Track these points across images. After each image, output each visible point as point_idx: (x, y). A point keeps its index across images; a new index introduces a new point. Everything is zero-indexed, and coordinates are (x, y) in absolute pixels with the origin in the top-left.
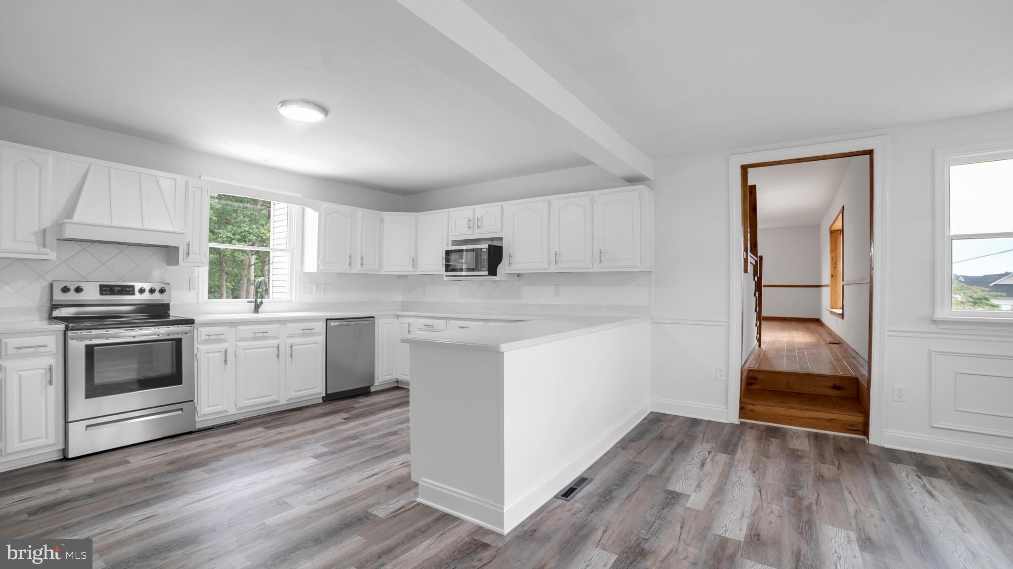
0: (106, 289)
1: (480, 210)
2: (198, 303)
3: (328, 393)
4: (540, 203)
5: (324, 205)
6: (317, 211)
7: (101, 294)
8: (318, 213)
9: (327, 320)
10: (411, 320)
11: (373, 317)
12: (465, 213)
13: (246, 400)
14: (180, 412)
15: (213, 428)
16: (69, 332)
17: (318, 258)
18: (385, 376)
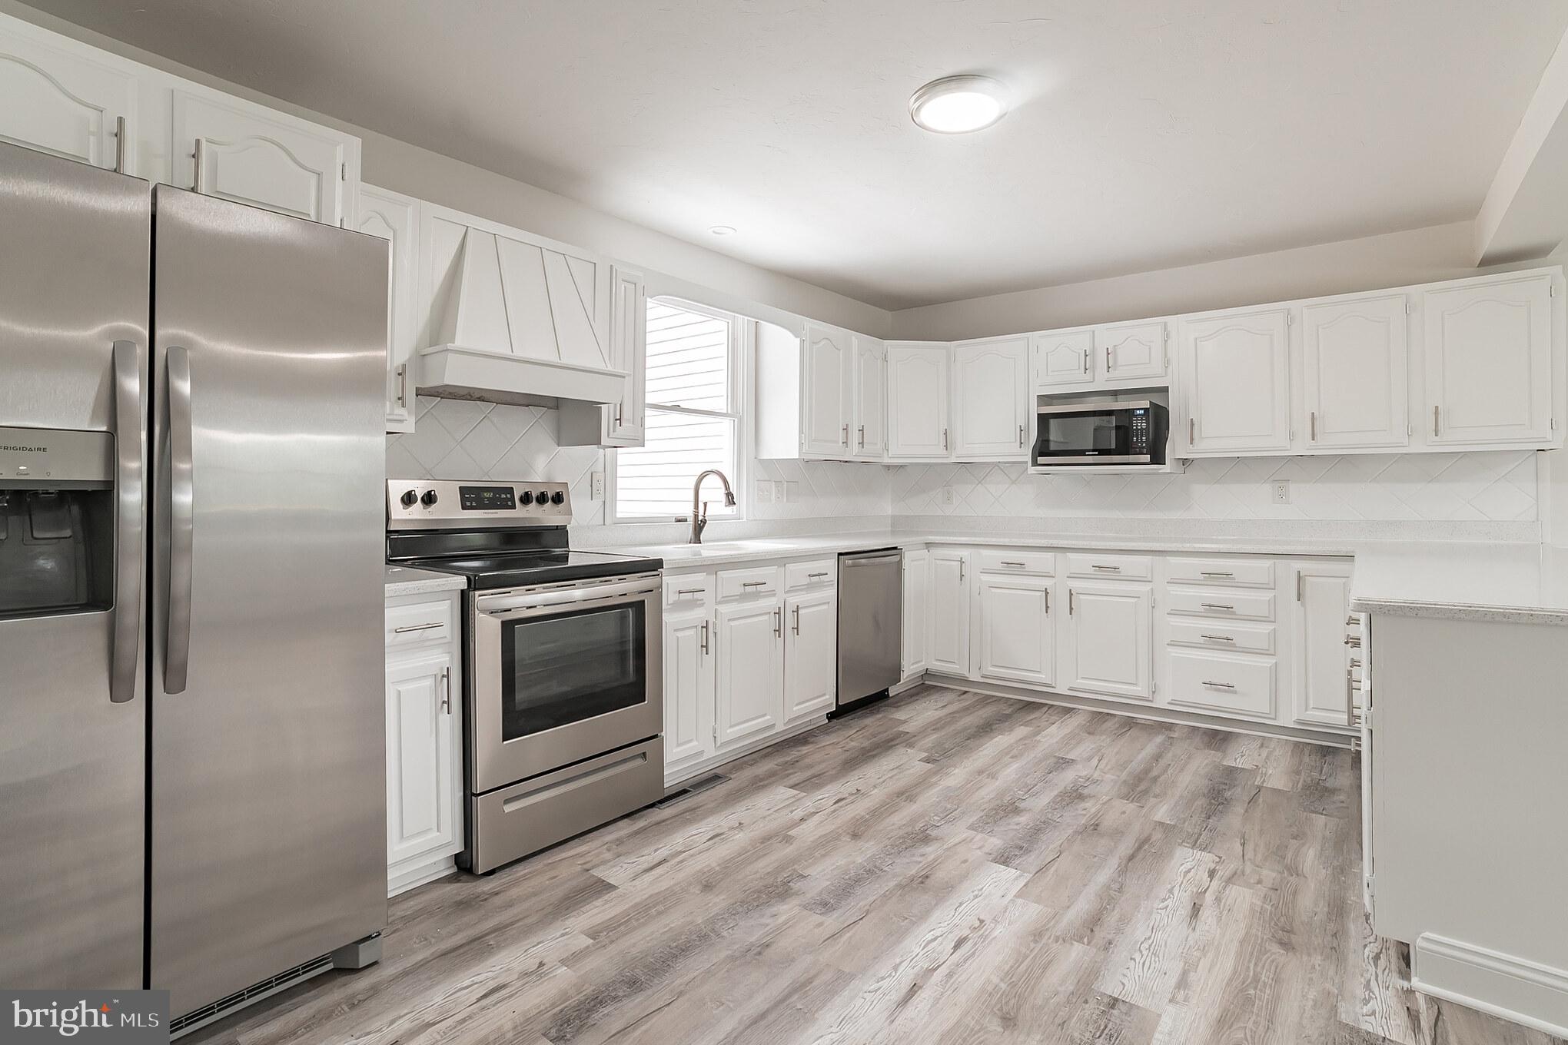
0: (472, 497)
1: (1106, 334)
2: (604, 524)
3: (840, 703)
4: (1270, 316)
5: (810, 324)
6: (796, 337)
7: (464, 507)
8: (799, 339)
9: (840, 554)
10: (964, 553)
11: (895, 548)
12: (1076, 338)
13: (731, 727)
14: (639, 762)
15: (684, 792)
16: (477, 593)
17: (801, 432)
18: (913, 664)
